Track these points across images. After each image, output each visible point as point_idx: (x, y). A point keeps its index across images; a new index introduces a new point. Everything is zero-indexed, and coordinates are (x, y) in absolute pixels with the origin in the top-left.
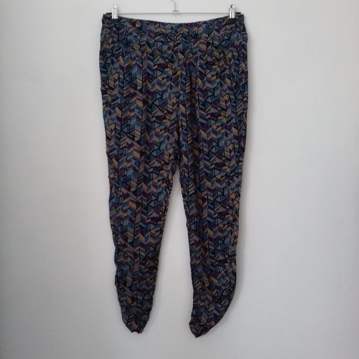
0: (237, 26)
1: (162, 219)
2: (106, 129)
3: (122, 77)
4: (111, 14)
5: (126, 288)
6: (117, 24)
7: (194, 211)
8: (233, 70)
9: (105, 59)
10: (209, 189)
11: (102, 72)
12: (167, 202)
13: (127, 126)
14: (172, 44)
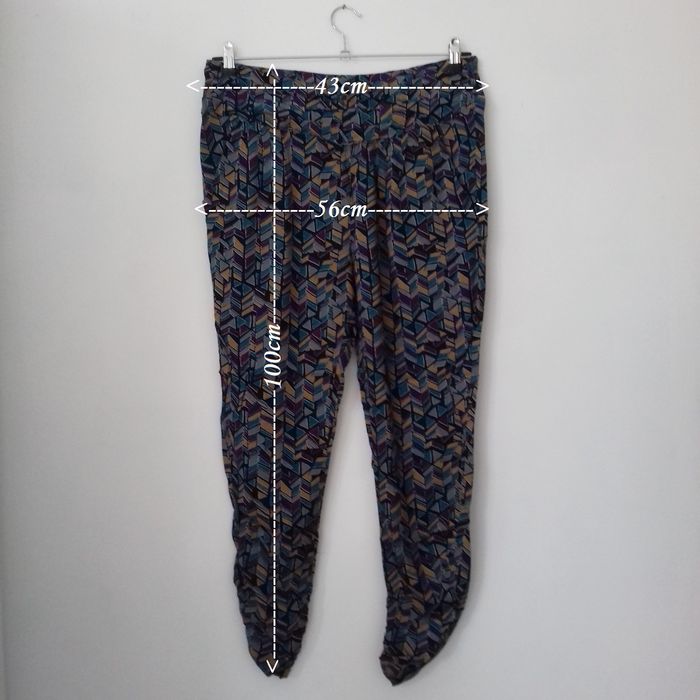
0: (463, 78)
1: (325, 452)
2: (214, 280)
3: (243, 179)
4: (221, 59)
5: (254, 589)
6: (234, 78)
7: (387, 436)
8: (457, 163)
9: (212, 144)
10: (414, 394)
11: (205, 170)
12: (333, 420)
13: (254, 273)
14: (339, 115)
